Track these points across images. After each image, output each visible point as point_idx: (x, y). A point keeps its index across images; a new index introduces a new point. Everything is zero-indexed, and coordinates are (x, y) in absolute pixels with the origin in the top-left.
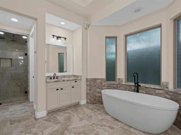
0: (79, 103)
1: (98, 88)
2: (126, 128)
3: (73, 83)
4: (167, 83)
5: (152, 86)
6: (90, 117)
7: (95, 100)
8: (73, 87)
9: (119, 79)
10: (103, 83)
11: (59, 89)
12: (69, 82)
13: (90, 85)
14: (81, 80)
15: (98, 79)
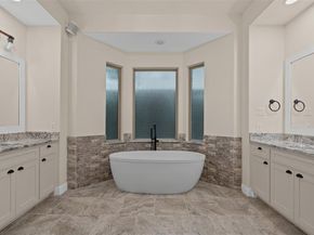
0: (52, 193)
1: (93, 154)
2: (162, 197)
3: (44, 151)
4: (184, 135)
5: (170, 140)
6: (104, 207)
7: (88, 177)
8: (44, 160)
9: (126, 135)
10: (103, 144)
11: (15, 170)
12: (37, 149)
13: (78, 151)
14: (58, 141)
15: (93, 137)
